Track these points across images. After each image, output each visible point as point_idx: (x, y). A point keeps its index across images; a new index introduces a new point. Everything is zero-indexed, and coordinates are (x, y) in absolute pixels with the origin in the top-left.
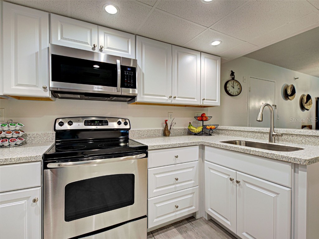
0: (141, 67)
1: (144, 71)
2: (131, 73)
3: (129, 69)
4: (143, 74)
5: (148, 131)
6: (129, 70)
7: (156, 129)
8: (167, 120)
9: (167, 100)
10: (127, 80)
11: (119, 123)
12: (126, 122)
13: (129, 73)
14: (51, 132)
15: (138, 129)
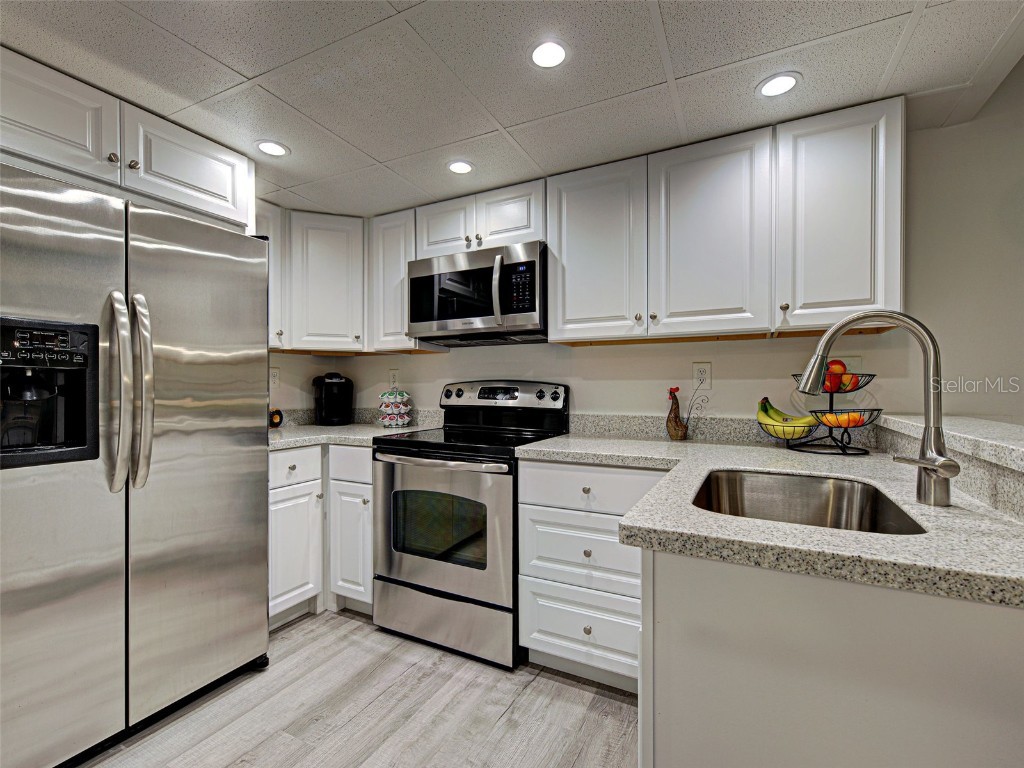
0: (556, 254)
1: (565, 261)
2: (525, 277)
3: (521, 269)
4: (563, 268)
5: (623, 419)
6: (522, 272)
7: (646, 414)
8: (677, 389)
9: (632, 328)
10: (518, 295)
11: (541, 396)
12: (556, 393)
13: (521, 278)
14: (435, 409)
15: (596, 413)
